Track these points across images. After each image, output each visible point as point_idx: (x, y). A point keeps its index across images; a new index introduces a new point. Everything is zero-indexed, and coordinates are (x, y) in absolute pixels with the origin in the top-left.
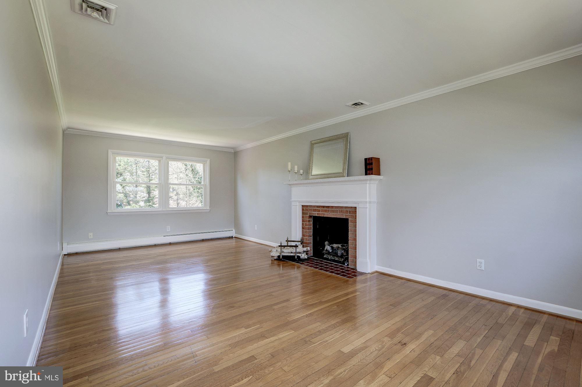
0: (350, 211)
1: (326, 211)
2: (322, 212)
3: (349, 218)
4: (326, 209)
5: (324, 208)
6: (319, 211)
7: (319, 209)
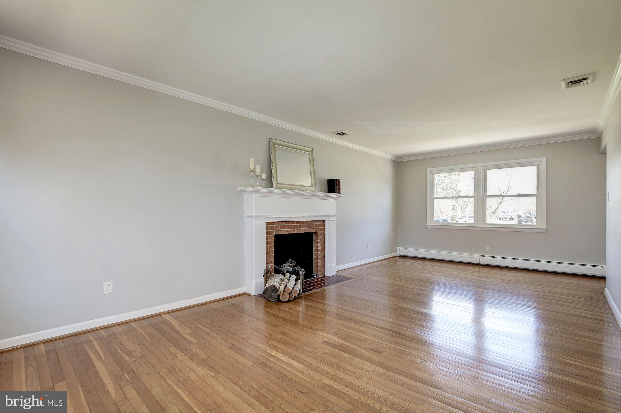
0: (319, 224)
1: (296, 227)
2: (292, 228)
3: (318, 231)
4: (297, 224)
5: (294, 223)
6: (289, 227)
7: (288, 225)
